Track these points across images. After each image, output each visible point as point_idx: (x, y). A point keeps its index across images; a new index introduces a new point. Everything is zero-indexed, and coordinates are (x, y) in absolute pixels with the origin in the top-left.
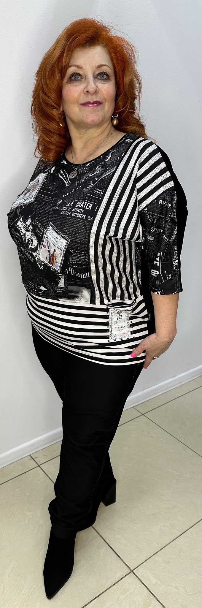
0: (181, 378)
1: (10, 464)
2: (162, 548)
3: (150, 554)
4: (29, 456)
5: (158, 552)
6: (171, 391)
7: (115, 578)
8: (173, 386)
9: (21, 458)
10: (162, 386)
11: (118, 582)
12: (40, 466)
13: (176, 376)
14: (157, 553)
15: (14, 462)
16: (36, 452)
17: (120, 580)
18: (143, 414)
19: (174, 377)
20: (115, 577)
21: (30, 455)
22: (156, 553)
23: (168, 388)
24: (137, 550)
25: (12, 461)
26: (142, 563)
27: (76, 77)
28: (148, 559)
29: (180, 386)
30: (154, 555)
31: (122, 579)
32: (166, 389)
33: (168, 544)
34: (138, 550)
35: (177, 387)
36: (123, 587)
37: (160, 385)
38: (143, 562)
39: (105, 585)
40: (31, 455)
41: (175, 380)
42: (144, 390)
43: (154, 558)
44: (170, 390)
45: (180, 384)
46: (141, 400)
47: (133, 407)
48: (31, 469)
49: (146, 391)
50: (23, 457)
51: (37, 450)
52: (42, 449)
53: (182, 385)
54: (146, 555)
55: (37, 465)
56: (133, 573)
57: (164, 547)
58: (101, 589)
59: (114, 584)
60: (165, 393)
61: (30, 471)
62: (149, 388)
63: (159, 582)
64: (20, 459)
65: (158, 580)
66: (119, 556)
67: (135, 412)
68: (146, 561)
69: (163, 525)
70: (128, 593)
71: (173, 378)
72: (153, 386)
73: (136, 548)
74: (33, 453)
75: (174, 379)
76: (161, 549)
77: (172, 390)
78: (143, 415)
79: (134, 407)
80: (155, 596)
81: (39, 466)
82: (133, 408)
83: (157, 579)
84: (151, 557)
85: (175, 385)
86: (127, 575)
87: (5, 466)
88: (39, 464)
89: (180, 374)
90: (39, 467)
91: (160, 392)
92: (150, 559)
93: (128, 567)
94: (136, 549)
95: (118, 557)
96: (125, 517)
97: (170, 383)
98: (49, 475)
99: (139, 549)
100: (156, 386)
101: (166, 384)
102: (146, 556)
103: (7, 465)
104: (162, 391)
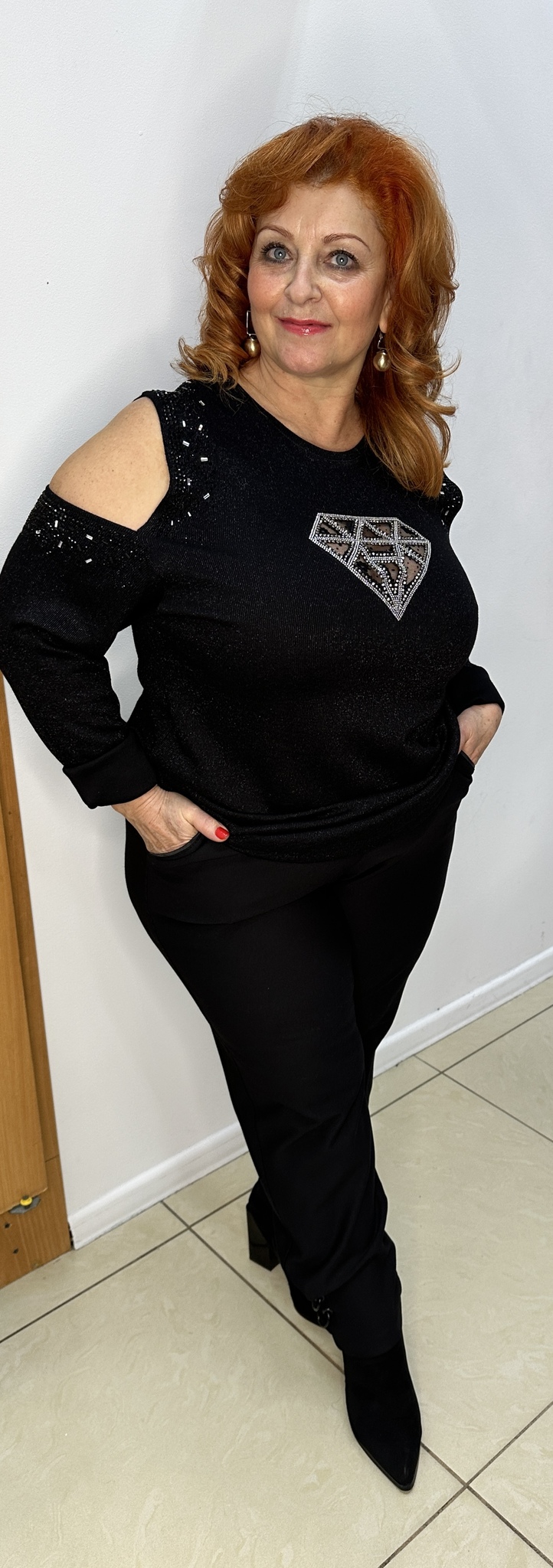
0: (530, 969)
1: (113, 1229)
2: (535, 1419)
3: (508, 1438)
4: (161, 1204)
5: (526, 1429)
6: (505, 1006)
7: (427, 1508)
8: (508, 994)
9: (138, 1210)
10: (481, 997)
11: (434, 1517)
12: (193, 1228)
13: (514, 967)
14: (523, 1431)
16: (177, 1192)
17: (438, 1513)
18: (441, 1070)
19: (512, 969)
20: (424, 1506)
21: (161, 1201)
22: (520, 1434)
23: (498, 1000)
24: (473, 1430)
25: (118, 1221)
26: (490, 1463)
27: (278, 253)
28: (503, 1450)
29: (524, 993)
30: (516, 1438)
31: (443, 1508)
32: (494, 1002)
33: (549, 1406)
35: (520, 995)
36: (449, 1530)
37: (477, 992)
38: (492, 1460)
39: (403, 1528)
40: (164, 1201)
41: (512, 979)
42: (438, 1009)
43: (518, 1446)
44: (502, 1005)
45: (527, 988)
46: (434, 1036)
47: (414, 1055)
48: (169, 1238)
49: (445, 1010)
50: (142, 1208)
51: (178, 1187)
52: (191, 1184)
54: (499, 1440)
55: (185, 1227)
56: (470, 1489)
57: (539, 1416)
58: (393, 1540)
59: (426, 1525)
60: (490, 1012)
61: (169, 1243)
62: (449, 1003)
63: (541, 1509)
64: (138, 1215)
65: (535, 1503)
67: (420, 1066)
68: (497, 1456)
70: (463, 1543)
71: (507, 974)
72: (461, 996)
73: (471, 1425)
74: (169, 1196)
75: (511, 974)
76: (533, 1421)
77: (506, 1003)
78: (442, 1075)
79: (418, 1056)
80: (532, 1546)
81: (189, 1228)
82: (413, 1057)
83: (533, 1502)
84: (509, 1444)
85: (513, 991)
86: (455, 1497)
87: (100, 1236)
88: (190, 1224)
90: (189, 1231)
91: (479, 1011)
92: (507, 1449)
93: (454, 1475)
94: (471, 1427)
97: (501, 986)
98: (219, 1251)
99: (476, 1426)
100: (468, 997)
101: (492, 990)
102: (498, 1443)
104: (484, 1008)
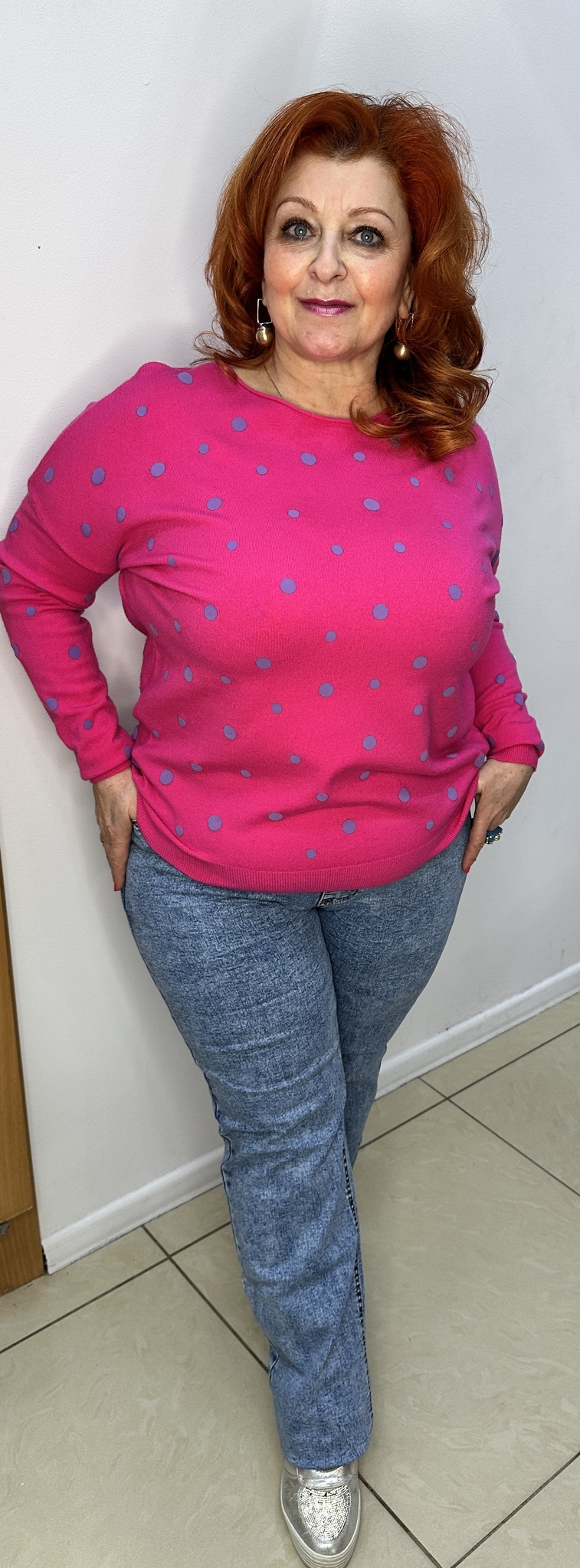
0: (545, 990)
1: (90, 1253)
2: (526, 1502)
3: (495, 1521)
4: (141, 1229)
5: (514, 1512)
8: (523, 1014)
9: (117, 1234)
10: (494, 1017)
12: (174, 1258)
13: (531, 987)
14: (512, 1515)
15: (101, 1248)
16: (159, 1216)
18: (447, 1096)
19: (527, 989)
21: (143, 1226)
23: (514, 1019)
24: (456, 1510)
25: (95, 1246)
26: (473, 1550)
27: (299, 229)
28: (489, 1535)
29: (541, 1013)
30: (503, 1522)
32: (506, 1023)
33: (541, 1488)
34: (460, 1508)
35: (535, 1016)
37: (489, 1012)
38: (476, 1547)
40: (145, 1226)
41: (528, 999)
42: (447, 1029)
43: (506, 1532)
44: (517, 1026)
45: (542, 1009)
46: (441, 1057)
47: (419, 1077)
48: (147, 1267)
49: (454, 1030)
50: (123, 1231)
51: (161, 1212)
52: (177, 1207)
53: (547, 1010)
54: (484, 1524)
55: (165, 1257)
57: (530, 1498)
60: (502, 1033)
61: (146, 1274)
62: (460, 1022)
64: (117, 1239)
66: (407, 1530)
67: (424, 1090)
68: (482, 1541)
69: (524, 1429)
71: (522, 993)
72: (472, 1016)
73: (453, 1503)
74: (150, 1221)
75: (527, 994)
76: (523, 1504)
77: (520, 1024)
78: (447, 1102)
79: (423, 1078)
81: (169, 1257)
82: (418, 1080)
84: (496, 1528)
85: (529, 1012)
87: (76, 1261)
88: (170, 1253)
89: (540, 981)
90: (168, 1261)
91: (490, 1032)
92: (493, 1535)
94: (454, 1506)
95: (405, 1532)
96: (417, 1409)
97: (517, 1005)
98: (198, 1285)
99: (459, 1505)
100: (480, 1017)
101: (506, 1011)
102: (483, 1528)
103: (82, 1258)
104: (497, 1028)
